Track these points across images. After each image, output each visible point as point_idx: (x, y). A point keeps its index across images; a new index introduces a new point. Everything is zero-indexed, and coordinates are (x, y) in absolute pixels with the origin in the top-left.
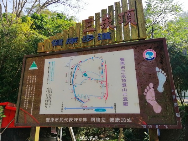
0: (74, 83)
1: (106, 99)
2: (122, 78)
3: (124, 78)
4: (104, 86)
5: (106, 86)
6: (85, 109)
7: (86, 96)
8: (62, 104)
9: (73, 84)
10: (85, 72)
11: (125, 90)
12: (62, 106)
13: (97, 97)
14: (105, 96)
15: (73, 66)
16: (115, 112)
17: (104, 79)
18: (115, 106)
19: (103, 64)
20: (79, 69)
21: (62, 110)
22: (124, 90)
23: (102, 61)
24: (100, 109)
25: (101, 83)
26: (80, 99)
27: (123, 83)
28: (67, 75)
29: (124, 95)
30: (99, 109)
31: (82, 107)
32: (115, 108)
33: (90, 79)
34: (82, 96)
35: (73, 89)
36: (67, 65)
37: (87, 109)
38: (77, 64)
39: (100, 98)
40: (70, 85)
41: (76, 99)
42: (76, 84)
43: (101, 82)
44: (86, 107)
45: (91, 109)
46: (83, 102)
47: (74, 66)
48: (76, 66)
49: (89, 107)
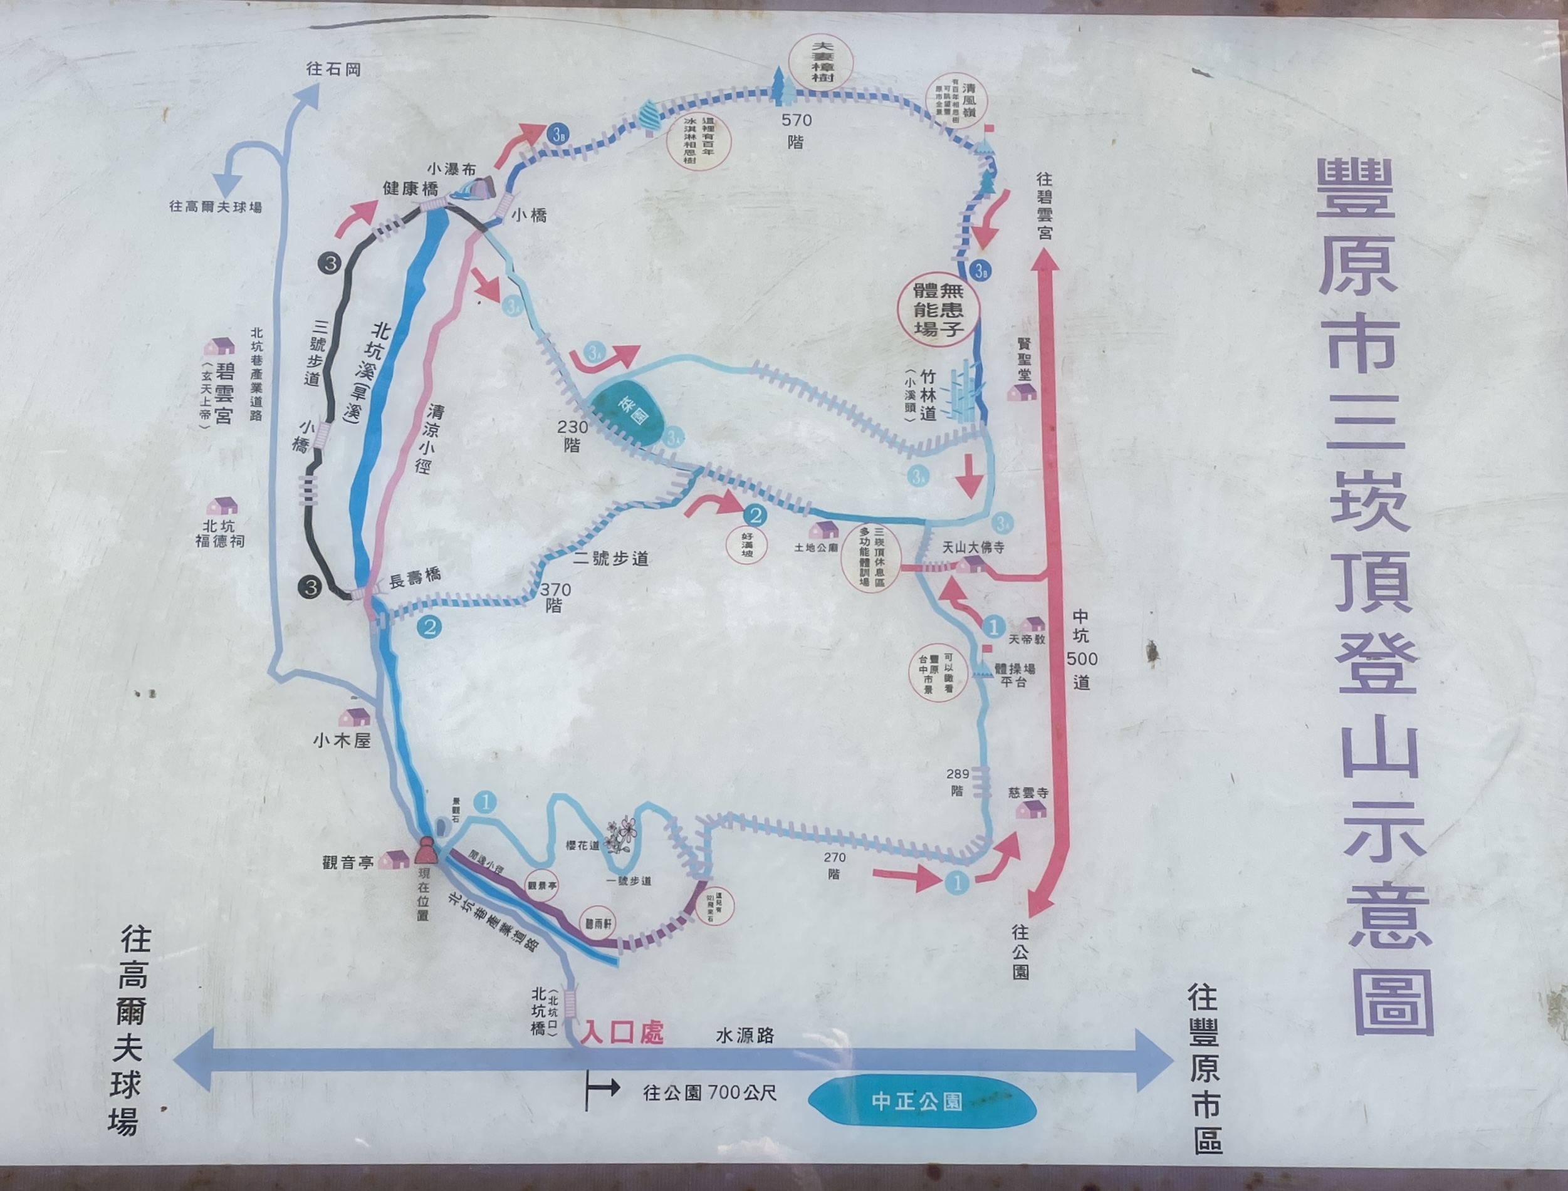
0: (397, 562)
1: (1039, 901)
2: (1347, 537)
3: (1383, 537)
4: (1006, 652)
5: (1038, 654)
6: (632, 1081)
7: (652, 827)
8: (134, 974)
9: (364, 572)
10: (626, 354)
11: (1397, 753)
12: (131, 1010)
13: (860, 862)
14: (1010, 848)
15: (365, 211)
16: (1208, 1141)
17: (1005, 522)
18: (1204, 1032)
19: (986, 235)
20: (490, 290)
21: (130, 1083)
22: (1364, 752)
23: (974, 168)
24: (918, 1086)
25: (953, 592)
26: (516, 870)
27: (1358, 621)
28: (242, 382)
29: (1374, 846)
30: (891, 1085)
31: (555, 1041)
32: (1206, 1067)
33: (728, 504)
34: (571, 827)
35: (365, 675)
36: (227, 181)
37: (662, 1078)
38: (448, 185)
39: (924, 879)
40: (307, 588)
41: (441, 887)
42: (426, 589)
43: (938, 582)
44: (653, 1031)
45: (742, 1078)
46: (588, 946)
47: (389, 208)
48: (437, 227)
49: (711, 1041)
